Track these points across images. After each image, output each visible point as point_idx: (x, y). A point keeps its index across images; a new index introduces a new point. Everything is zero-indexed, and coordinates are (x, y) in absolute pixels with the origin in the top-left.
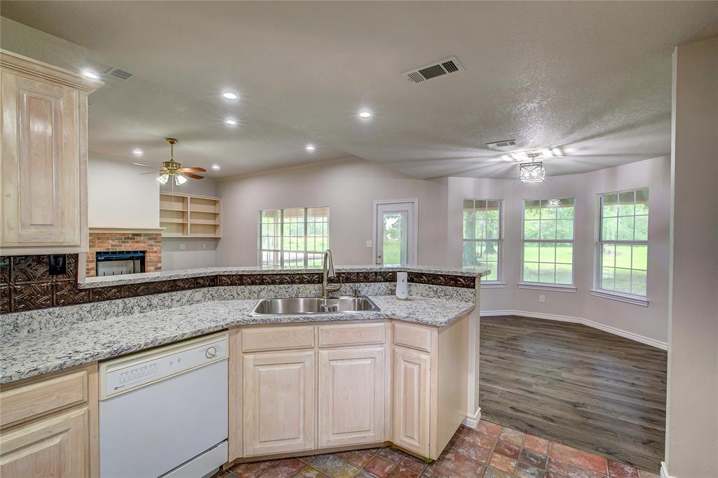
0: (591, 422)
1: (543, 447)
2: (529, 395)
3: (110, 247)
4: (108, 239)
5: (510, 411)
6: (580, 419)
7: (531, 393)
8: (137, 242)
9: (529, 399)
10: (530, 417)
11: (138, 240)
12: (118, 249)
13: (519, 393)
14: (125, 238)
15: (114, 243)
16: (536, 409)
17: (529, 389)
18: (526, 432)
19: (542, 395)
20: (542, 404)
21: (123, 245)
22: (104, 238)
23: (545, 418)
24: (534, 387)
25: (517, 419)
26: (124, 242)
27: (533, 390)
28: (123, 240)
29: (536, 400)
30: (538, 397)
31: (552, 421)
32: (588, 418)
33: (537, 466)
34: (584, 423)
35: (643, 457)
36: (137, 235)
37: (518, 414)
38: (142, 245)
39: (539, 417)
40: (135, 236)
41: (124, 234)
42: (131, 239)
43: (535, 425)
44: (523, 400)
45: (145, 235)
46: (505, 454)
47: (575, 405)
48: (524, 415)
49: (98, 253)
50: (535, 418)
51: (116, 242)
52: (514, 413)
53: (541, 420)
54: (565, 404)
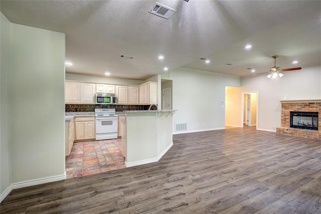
0: (88, 187)
1: (103, 170)
2: (120, 186)
3: (296, 109)
4: (295, 105)
5: (121, 174)
6: (93, 186)
7: (121, 188)
8: (312, 107)
9: (119, 183)
10: (112, 176)
11: (312, 106)
12: (300, 111)
13: (125, 184)
14: (304, 105)
15: (298, 108)
16: (113, 180)
17: (123, 190)
18: (110, 171)
19: (115, 189)
20: (112, 184)
21: (303, 108)
22: (293, 105)
23: (107, 179)
24: (122, 193)
25: (116, 173)
26: (304, 107)
27: (121, 190)
28: (303, 106)
29: (116, 185)
30: (116, 187)
31: (104, 179)
32: (89, 188)
33: (102, 166)
34: (91, 184)
35: (69, 182)
36: (312, 103)
37: (117, 175)
38: (315, 109)
39: (109, 178)
40: (311, 104)
41: (304, 103)
42: (308, 105)
43: (109, 174)
44: (121, 182)
45: (317, 103)
46: (112, 164)
47: (97, 193)
48: (115, 175)
49: (291, 112)
50: (110, 176)
51: (300, 107)
52: (119, 174)
53: (108, 177)
54: (102, 190)
